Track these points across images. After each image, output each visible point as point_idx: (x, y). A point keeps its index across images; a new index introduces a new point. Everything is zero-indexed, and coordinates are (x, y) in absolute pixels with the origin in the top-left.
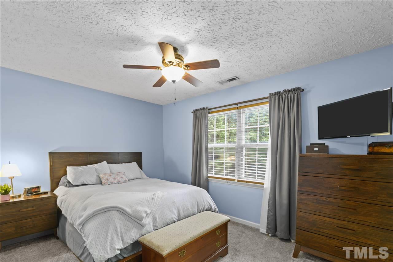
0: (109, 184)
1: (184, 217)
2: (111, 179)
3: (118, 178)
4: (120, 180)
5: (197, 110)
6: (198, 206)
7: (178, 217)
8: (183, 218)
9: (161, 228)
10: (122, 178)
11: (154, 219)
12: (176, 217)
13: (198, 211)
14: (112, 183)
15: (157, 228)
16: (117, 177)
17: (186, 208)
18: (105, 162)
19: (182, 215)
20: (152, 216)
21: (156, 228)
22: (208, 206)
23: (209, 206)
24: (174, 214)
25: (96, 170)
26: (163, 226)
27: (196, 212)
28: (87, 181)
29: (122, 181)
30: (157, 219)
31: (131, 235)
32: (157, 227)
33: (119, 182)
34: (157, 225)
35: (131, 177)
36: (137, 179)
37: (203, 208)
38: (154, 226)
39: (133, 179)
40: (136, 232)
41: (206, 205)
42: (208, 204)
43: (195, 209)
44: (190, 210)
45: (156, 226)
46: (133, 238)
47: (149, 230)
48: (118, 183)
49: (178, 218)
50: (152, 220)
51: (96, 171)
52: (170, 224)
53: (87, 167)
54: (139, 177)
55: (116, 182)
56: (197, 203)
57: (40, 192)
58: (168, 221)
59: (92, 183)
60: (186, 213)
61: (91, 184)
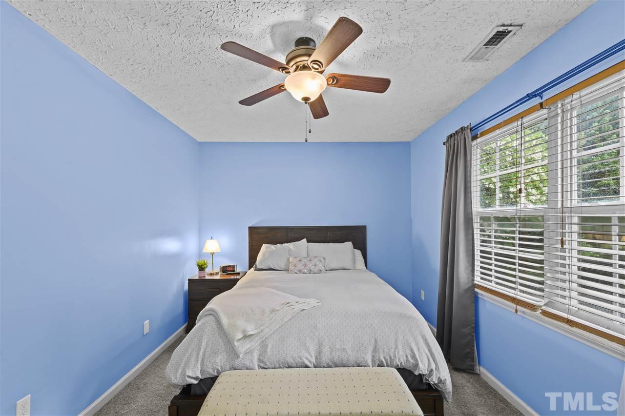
0: (296, 273)
1: (330, 364)
2: (300, 266)
3: (311, 265)
4: (312, 268)
5: (451, 136)
6: (375, 350)
7: (316, 358)
8: (328, 364)
9: (273, 368)
10: (315, 265)
11: (264, 347)
12: (309, 357)
13: (373, 361)
14: (300, 271)
15: (265, 367)
16: (308, 263)
17: (338, 346)
18: (305, 240)
19: (326, 358)
20: (259, 341)
21: (262, 365)
22: (407, 356)
23: (410, 358)
24: (308, 351)
25: (290, 250)
26: (277, 366)
27: (366, 362)
28: (273, 265)
29: (316, 270)
30: (269, 350)
31: (215, 362)
32: (266, 364)
33: (310, 271)
34: (266, 360)
35: (334, 265)
36: (344, 269)
37: (390, 358)
38: (260, 361)
39: (337, 268)
40: (225, 360)
41: (401, 353)
42: (408, 352)
43: (363, 355)
44: (350, 352)
45: (262, 362)
46: (217, 367)
47: (248, 364)
48: (309, 273)
49: (316, 361)
50: (259, 348)
51: (289, 252)
52: (294, 367)
53: (281, 247)
54: (347, 268)
55: (305, 271)
56: (373, 341)
57: (235, 272)
58: (291, 361)
59: (280, 268)
60: (337, 356)
61: (278, 269)
